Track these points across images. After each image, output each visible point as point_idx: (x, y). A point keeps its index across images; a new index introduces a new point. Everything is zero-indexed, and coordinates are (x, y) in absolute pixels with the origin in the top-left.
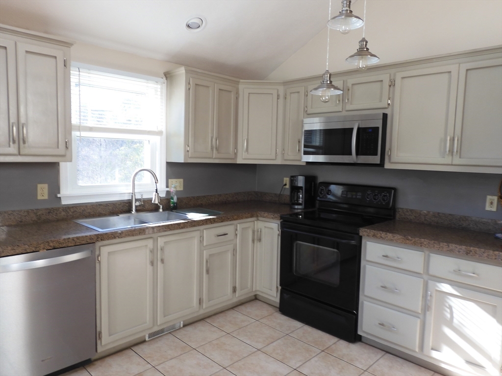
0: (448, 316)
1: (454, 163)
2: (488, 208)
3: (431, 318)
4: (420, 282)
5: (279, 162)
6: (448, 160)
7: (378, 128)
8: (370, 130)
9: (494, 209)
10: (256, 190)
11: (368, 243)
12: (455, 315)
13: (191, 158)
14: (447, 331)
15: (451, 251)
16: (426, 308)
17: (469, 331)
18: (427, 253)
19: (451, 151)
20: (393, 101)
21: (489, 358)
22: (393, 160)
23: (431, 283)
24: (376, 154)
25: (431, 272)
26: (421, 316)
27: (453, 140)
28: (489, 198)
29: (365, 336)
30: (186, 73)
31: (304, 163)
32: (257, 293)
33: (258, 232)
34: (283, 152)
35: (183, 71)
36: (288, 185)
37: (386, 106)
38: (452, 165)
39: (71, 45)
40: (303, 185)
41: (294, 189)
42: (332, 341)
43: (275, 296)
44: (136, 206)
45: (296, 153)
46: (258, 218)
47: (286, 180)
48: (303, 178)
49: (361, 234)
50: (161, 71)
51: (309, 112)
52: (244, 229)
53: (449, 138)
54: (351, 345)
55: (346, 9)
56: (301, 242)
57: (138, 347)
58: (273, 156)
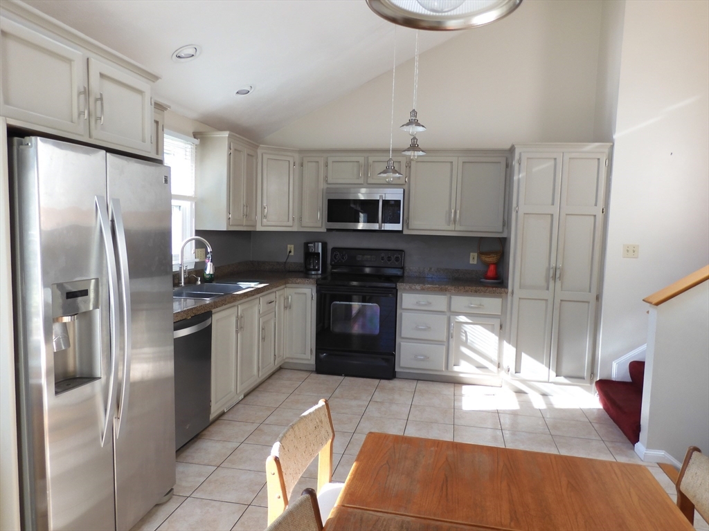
0: (464, 338)
1: (457, 229)
2: (471, 262)
3: (453, 343)
4: (444, 318)
5: (295, 229)
6: (452, 227)
7: (400, 201)
8: (393, 203)
9: (475, 262)
10: (251, 260)
11: (404, 295)
12: (468, 337)
13: (232, 225)
14: (464, 350)
15: (467, 291)
16: (449, 336)
17: (478, 346)
18: (449, 296)
19: (455, 221)
20: (409, 180)
21: (491, 361)
22: (410, 227)
23: (452, 317)
24: (399, 223)
25: (452, 309)
26: (446, 344)
27: (455, 212)
28: (472, 254)
29: (402, 370)
30: (229, 137)
31: (324, 230)
32: (287, 361)
33: (288, 298)
34: (301, 219)
35: (226, 134)
36: (293, 252)
37: (404, 182)
38: (455, 231)
39: (166, 109)
40: (320, 251)
41: (309, 255)
42: (376, 382)
43: (309, 358)
44: (185, 278)
45: (315, 221)
46: (288, 285)
47: (291, 247)
48: (320, 244)
49: (398, 288)
50: (191, 131)
51: (329, 182)
52: (280, 296)
53: (453, 211)
54: (391, 381)
55: (414, 118)
56: (338, 302)
57: (225, 417)
58: (290, 223)
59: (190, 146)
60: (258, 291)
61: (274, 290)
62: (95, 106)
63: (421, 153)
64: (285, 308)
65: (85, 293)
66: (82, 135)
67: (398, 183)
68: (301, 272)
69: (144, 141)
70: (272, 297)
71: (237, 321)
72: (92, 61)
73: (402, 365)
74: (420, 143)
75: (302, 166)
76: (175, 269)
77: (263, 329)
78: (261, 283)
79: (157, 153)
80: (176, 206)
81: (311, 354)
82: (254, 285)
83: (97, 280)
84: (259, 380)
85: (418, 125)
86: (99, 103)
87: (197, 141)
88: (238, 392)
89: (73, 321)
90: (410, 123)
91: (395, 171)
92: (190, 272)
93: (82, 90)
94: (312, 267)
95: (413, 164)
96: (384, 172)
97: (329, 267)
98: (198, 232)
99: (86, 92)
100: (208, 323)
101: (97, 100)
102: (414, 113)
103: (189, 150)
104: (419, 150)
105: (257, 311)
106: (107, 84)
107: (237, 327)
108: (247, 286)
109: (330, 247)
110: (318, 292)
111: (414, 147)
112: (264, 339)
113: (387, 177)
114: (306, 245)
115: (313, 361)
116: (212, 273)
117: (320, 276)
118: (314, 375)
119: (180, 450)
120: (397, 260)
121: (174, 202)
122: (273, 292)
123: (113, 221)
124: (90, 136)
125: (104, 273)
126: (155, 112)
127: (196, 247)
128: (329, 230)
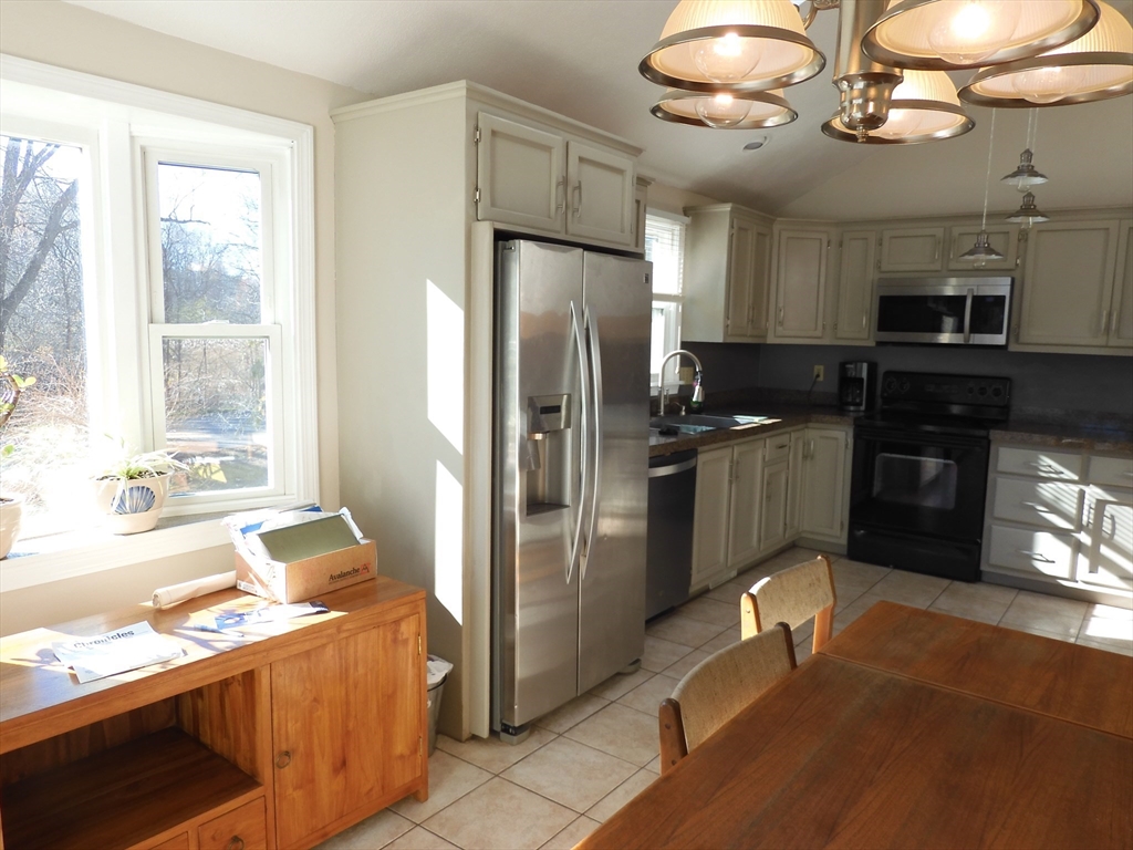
0: (1110, 527)
1: (1111, 344)
5: (826, 341)
6: (1101, 341)
7: (1004, 297)
8: (990, 300)
10: (760, 386)
11: (1003, 449)
12: (1117, 526)
13: (732, 335)
15: (1121, 449)
18: (1087, 456)
19: (1108, 330)
20: (1024, 262)
22: (1022, 340)
23: (1089, 491)
24: (1001, 333)
25: (1092, 478)
27: (1110, 315)
29: (992, 570)
30: (731, 211)
31: (871, 343)
32: (804, 535)
33: (809, 445)
34: (835, 326)
35: (727, 208)
36: (822, 376)
37: (1013, 266)
38: (1106, 346)
39: (649, 183)
40: (864, 375)
41: (847, 382)
42: (945, 582)
43: (839, 536)
44: (665, 406)
45: (858, 328)
46: (811, 425)
47: (819, 369)
48: (865, 366)
49: (991, 437)
50: (680, 205)
51: (883, 269)
52: (797, 439)
53: (1105, 313)
54: (971, 585)
55: (1026, 164)
56: (888, 455)
57: (710, 595)
58: (818, 333)
59: (677, 228)
60: (763, 428)
61: (789, 429)
62: (573, 196)
63: (1040, 219)
64: (805, 457)
65: (557, 409)
66: (558, 232)
67: (1004, 267)
68: (835, 407)
69: (622, 231)
70: (784, 439)
71: (731, 467)
72: (572, 144)
73: (993, 560)
74: (1039, 203)
75: (841, 245)
76: (654, 393)
77: (768, 484)
78: (770, 418)
79: (637, 245)
80: (658, 309)
81: (842, 529)
82: (757, 420)
83: (569, 396)
84: (759, 556)
85: (1036, 174)
86: (577, 192)
87: (688, 220)
88: (729, 564)
89: (544, 439)
90: (1019, 173)
91: (990, 251)
92: (672, 398)
93: (561, 180)
94: (850, 400)
95: (1032, 236)
96: (971, 253)
97: (879, 401)
98: (684, 345)
99: (565, 182)
100: (691, 463)
101: (575, 188)
102: (1028, 154)
103: (677, 233)
104: (1036, 213)
105: (760, 457)
106: (587, 168)
107: (731, 475)
108: (745, 421)
109: (882, 370)
110: (857, 437)
111: (1028, 209)
112: (769, 497)
113: (974, 261)
114: (843, 366)
115: (844, 540)
116: (700, 400)
117: (862, 414)
118: (846, 562)
119: (651, 622)
120: (997, 392)
121: (656, 304)
122: (786, 433)
123: (587, 329)
124: (566, 232)
125: (577, 388)
126: (637, 189)
127: (682, 365)
128: (880, 344)
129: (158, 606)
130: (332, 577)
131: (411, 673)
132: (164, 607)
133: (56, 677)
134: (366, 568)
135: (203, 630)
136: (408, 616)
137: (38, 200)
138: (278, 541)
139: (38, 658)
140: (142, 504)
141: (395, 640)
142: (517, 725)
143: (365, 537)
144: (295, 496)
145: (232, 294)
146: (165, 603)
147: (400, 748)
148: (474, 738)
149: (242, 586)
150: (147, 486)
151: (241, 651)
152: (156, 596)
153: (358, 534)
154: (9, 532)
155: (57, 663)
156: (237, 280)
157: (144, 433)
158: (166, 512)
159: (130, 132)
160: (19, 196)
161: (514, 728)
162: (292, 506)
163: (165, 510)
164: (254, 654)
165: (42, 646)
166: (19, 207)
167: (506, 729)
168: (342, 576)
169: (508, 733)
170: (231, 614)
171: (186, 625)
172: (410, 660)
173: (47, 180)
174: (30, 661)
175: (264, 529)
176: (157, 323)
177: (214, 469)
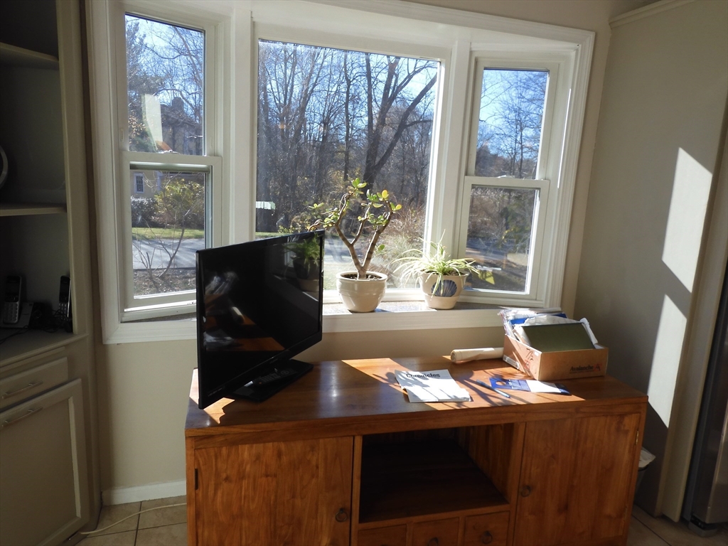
129: (454, 361)
130: (572, 369)
131: (626, 457)
132: (457, 362)
133: (397, 393)
134: (598, 367)
135: (483, 385)
136: (631, 413)
137: (397, 111)
138: (535, 335)
139: (386, 378)
140: (449, 292)
141: (618, 429)
142: (707, 521)
143: (599, 343)
144: (544, 302)
145: (491, 165)
146: (459, 360)
147: (609, 510)
148: (664, 518)
149: (507, 359)
150: (453, 280)
151: (507, 407)
152: (453, 354)
153: (594, 340)
154: (377, 296)
155: (397, 384)
156: (495, 156)
157: (453, 246)
158: (461, 298)
159: (471, 48)
160: (389, 108)
161: (704, 523)
162: (545, 310)
163: (461, 297)
164: (516, 413)
165: (388, 370)
166: (388, 114)
167: (696, 521)
168: (580, 369)
169: (697, 524)
170: (501, 378)
171: (471, 379)
172: (628, 447)
173: (403, 99)
174: (382, 378)
175: (526, 324)
176: (469, 175)
177: (488, 275)
